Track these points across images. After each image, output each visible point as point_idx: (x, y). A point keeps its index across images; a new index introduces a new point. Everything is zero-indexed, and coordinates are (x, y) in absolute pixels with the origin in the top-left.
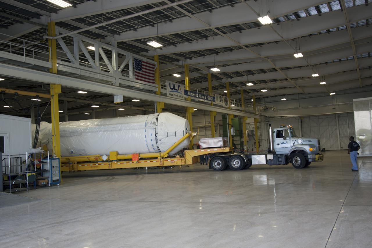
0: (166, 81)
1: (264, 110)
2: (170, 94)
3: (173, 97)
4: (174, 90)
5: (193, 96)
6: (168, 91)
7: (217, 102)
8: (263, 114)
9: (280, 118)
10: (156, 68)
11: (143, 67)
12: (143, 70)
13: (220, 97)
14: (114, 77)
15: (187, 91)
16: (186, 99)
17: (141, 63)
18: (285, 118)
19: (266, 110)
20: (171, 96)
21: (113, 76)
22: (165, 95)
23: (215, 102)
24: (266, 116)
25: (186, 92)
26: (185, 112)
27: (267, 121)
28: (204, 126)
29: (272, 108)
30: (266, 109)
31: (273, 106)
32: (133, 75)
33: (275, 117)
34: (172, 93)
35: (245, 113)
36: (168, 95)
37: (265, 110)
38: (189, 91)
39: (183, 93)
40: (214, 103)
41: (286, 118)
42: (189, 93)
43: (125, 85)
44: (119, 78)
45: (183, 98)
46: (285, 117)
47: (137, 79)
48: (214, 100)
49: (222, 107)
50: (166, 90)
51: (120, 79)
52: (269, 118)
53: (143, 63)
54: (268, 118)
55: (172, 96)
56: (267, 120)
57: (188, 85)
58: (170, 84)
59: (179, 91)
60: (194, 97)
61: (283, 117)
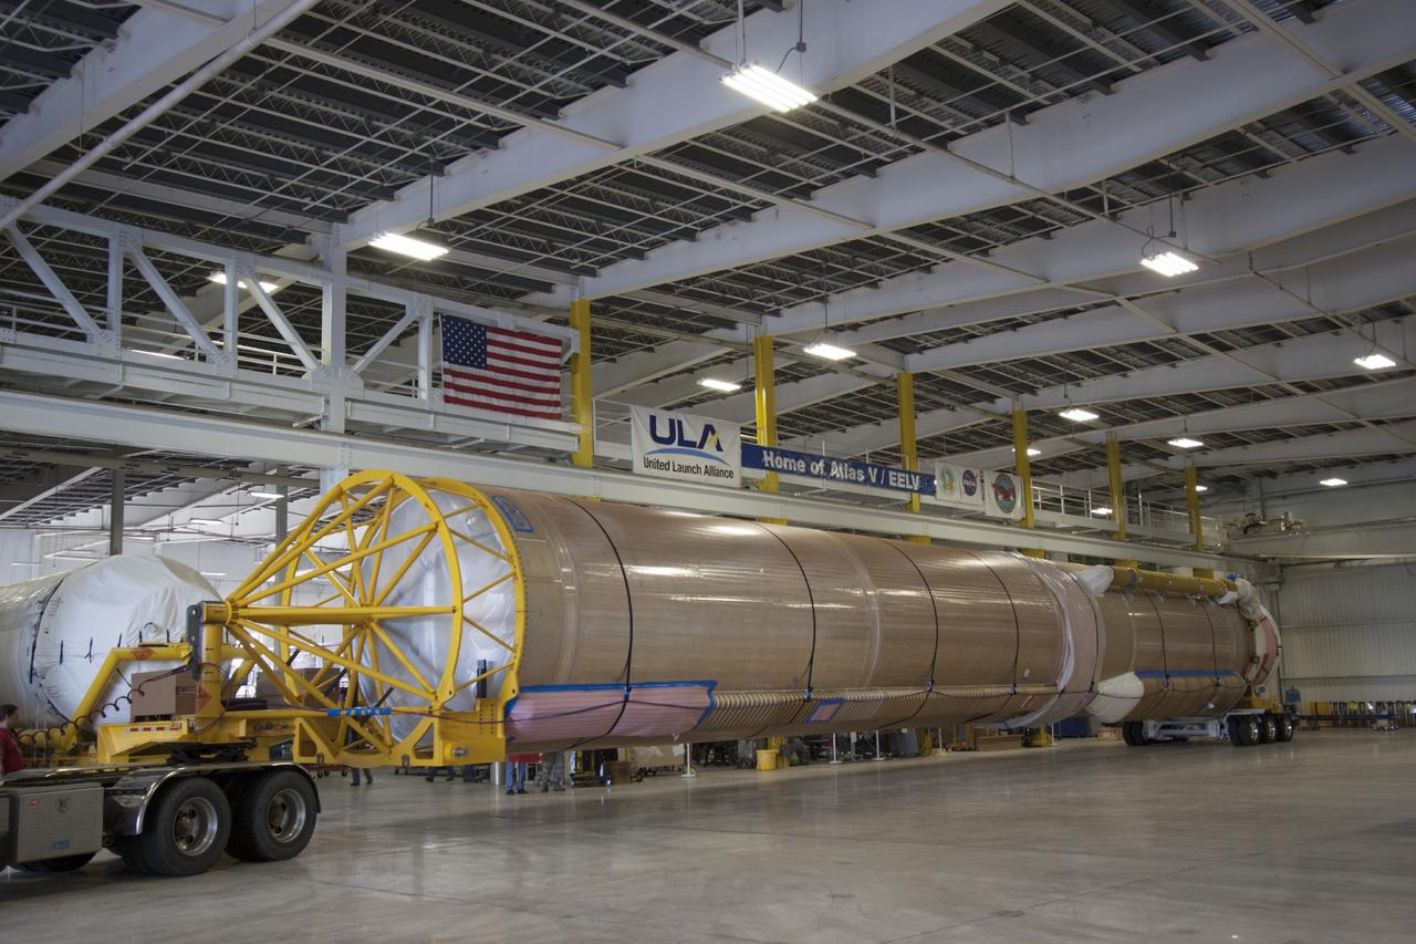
0: (632, 407)
1: (1242, 532)
2: (648, 464)
3: (670, 474)
4: (675, 445)
5: (798, 473)
6: (640, 446)
7: (950, 497)
8: (1237, 549)
9: (1332, 565)
10: (576, 355)
11: (490, 349)
12: (490, 361)
14: (321, 395)
15: (762, 448)
16: (746, 485)
17: (484, 334)
18: (1359, 567)
19: (1250, 532)
20: (655, 472)
21: (311, 390)
22: (625, 468)
23: (933, 493)
24: (1265, 560)
25: (752, 455)
27: (1272, 579)
29: (1281, 520)
30: (1251, 527)
31: (1286, 514)
32: (437, 385)
33: (1304, 563)
34: (663, 458)
35: (1130, 544)
36: (638, 467)
37: (1246, 529)
38: (768, 449)
39: (733, 457)
40: (927, 499)
41: (1366, 567)
42: (766, 458)
43: (394, 429)
44: (347, 399)
45: (736, 481)
46: (1355, 563)
47: (450, 400)
48: (926, 489)
50: (628, 447)
51: (353, 400)
52: (1282, 566)
53: (490, 335)
54: (1278, 569)
55: (663, 473)
56: (1273, 575)
57: (765, 424)
58: (653, 419)
59: (709, 448)
60: (802, 474)
61: (1347, 563)
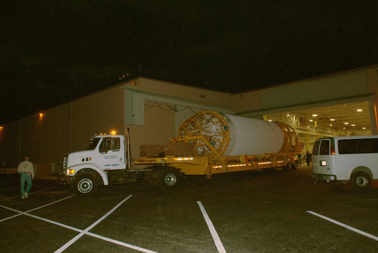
4: (312, 128)
7: (328, 132)
13: (329, 129)
26: (305, 136)
28: (312, 142)
32: (300, 124)
36: (310, 130)
37: (352, 134)
40: (326, 132)
45: (315, 131)
47: (301, 125)
48: (327, 131)
49: (330, 134)
57: (316, 125)
60: (319, 130)
